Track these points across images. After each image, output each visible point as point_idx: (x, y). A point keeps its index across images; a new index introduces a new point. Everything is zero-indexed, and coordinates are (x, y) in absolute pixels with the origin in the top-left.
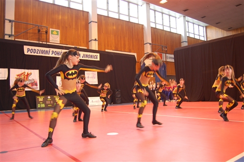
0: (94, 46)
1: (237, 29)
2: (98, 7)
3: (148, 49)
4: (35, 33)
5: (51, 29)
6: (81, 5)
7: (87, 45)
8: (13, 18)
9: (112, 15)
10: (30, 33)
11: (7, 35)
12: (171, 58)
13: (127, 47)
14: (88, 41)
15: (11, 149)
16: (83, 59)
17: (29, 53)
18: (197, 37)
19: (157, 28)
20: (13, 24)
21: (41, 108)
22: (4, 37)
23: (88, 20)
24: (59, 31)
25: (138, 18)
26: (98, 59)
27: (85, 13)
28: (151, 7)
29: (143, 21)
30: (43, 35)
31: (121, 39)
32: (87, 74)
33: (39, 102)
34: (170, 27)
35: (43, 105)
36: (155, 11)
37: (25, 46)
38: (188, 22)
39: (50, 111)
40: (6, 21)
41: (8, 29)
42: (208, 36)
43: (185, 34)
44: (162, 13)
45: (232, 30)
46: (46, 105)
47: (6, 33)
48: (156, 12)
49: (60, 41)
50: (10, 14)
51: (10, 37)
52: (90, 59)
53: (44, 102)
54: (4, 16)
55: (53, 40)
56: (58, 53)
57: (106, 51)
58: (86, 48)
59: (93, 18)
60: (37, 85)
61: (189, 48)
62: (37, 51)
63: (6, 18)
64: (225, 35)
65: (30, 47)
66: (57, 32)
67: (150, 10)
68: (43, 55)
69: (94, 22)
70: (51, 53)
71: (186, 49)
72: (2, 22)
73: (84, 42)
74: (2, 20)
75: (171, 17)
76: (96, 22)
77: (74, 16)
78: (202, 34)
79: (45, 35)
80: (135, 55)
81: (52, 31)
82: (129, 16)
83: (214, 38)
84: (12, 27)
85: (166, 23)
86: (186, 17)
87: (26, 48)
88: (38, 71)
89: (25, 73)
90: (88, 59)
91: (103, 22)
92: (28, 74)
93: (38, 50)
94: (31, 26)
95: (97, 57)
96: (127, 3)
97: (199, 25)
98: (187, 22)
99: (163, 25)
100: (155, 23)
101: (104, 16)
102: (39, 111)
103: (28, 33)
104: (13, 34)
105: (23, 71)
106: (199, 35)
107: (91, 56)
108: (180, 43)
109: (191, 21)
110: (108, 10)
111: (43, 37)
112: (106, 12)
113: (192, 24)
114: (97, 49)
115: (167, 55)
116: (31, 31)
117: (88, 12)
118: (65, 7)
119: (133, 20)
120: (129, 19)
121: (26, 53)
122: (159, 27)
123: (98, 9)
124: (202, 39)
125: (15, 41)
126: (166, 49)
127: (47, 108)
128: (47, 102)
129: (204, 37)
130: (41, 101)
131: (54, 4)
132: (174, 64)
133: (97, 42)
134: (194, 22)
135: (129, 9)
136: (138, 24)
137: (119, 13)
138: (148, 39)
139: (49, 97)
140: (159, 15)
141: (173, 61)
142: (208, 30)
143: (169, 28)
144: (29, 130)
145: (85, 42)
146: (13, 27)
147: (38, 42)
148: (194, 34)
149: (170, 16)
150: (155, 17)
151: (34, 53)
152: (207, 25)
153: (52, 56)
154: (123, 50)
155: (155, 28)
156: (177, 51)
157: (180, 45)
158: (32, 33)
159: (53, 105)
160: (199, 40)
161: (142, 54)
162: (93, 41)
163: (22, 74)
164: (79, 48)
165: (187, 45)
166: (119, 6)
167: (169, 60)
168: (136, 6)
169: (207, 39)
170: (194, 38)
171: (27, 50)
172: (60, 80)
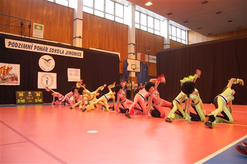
0: (78, 43)
1: (216, 35)
2: (84, 4)
3: (132, 49)
4: (18, 27)
5: (34, 24)
6: (67, 1)
7: (71, 42)
9: (97, 14)
10: (12, 26)
12: (153, 59)
13: (111, 46)
14: (72, 38)
16: (67, 55)
17: (11, 47)
18: (179, 41)
19: (141, 29)
21: (21, 104)
23: (73, 17)
24: (43, 26)
25: (123, 18)
26: (82, 57)
27: (70, 9)
28: (136, 9)
29: (128, 22)
30: (26, 29)
31: (105, 38)
32: (70, 71)
33: (19, 98)
34: (154, 29)
35: (23, 101)
36: (140, 12)
37: (6, 40)
38: (171, 25)
39: (30, 107)
42: (189, 40)
43: (168, 37)
44: (147, 15)
45: (211, 36)
46: (26, 101)
48: (141, 14)
49: (44, 36)
52: (73, 56)
53: (24, 98)
55: (36, 35)
56: (41, 49)
57: (90, 49)
58: (70, 45)
59: (78, 15)
60: (17, 79)
61: (171, 51)
62: (19, 45)
64: (205, 41)
65: (12, 41)
66: (41, 27)
67: (136, 12)
68: (25, 49)
69: (79, 19)
70: (33, 47)
71: (168, 52)
73: (68, 39)
76: (81, 20)
77: (59, 12)
78: (183, 38)
79: (28, 29)
80: (119, 54)
81: (36, 26)
82: (114, 15)
83: (195, 42)
85: (150, 25)
86: (170, 21)
87: (7, 41)
88: (19, 65)
89: (5, 67)
90: (71, 56)
91: (89, 20)
92: (8, 68)
93: (20, 44)
94: (14, 19)
95: (80, 55)
96: (113, 3)
97: (181, 29)
98: (170, 26)
99: (147, 27)
100: (140, 24)
101: (89, 14)
102: (19, 107)
103: (10, 26)
105: (3, 65)
106: (181, 39)
107: (75, 54)
108: (163, 45)
110: (93, 8)
111: (25, 31)
112: (92, 10)
114: (81, 47)
115: (150, 56)
116: (13, 24)
117: (74, 9)
118: (51, 2)
119: (118, 20)
120: (115, 19)
121: (7, 46)
122: (144, 28)
123: (84, 7)
124: (184, 42)
126: (149, 51)
127: (27, 103)
128: (28, 98)
129: (185, 40)
130: (21, 97)
132: (156, 65)
133: (81, 39)
134: (177, 26)
135: (115, 9)
136: (123, 24)
137: (104, 12)
138: (132, 39)
139: (30, 93)
140: (143, 17)
141: (155, 62)
142: (190, 35)
144: (7, 126)
145: (69, 39)
147: (20, 36)
148: (177, 38)
149: (154, 18)
150: (140, 18)
151: (16, 47)
152: (189, 29)
153: (34, 51)
154: (107, 49)
155: (140, 29)
156: (159, 53)
157: (163, 47)
158: (14, 26)
159: (34, 100)
160: (181, 43)
161: (125, 54)
162: (77, 38)
163: (2, 68)
164: (63, 45)
165: (169, 48)
166: (105, 5)
167: (151, 61)
168: (122, 6)
169: (188, 43)
170: (177, 41)
171: (8, 43)
172: (41, 76)
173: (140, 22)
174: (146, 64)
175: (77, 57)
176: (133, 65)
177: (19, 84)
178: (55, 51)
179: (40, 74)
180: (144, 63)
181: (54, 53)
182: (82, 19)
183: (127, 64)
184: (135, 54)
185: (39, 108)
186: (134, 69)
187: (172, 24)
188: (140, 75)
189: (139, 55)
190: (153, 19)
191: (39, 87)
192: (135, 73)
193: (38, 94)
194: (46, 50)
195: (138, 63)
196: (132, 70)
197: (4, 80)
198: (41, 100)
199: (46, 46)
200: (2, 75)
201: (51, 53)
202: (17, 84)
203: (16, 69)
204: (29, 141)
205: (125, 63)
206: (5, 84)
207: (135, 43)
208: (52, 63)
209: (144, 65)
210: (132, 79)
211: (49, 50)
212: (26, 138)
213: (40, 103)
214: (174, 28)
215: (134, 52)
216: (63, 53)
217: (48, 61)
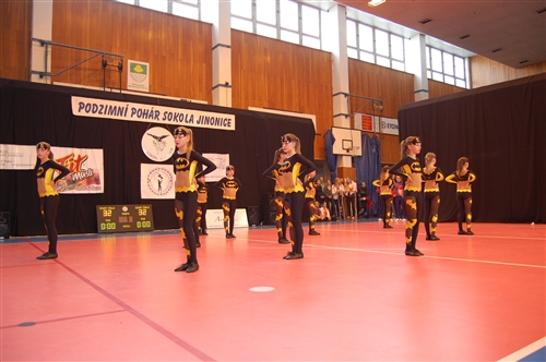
0: (224, 98)
1: (539, 64)
2: (233, 12)
3: (341, 105)
4: (97, 70)
5: (130, 61)
6: (197, 9)
7: (209, 96)
8: (48, 37)
9: (262, 31)
10: (85, 70)
11: (35, 72)
12: (391, 126)
13: (295, 101)
14: (210, 88)
15: (42, 319)
16: (200, 125)
17: (83, 113)
18: (450, 81)
19: (362, 59)
20: (50, 49)
21: (108, 233)
22: (29, 77)
23: (211, 42)
24: (148, 64)
25: (320, 38)
26: (233, 128)
27: (204, 26)
28: (348, 15)
29: (330, 45)
30: (112, 74)
31: (282, 83)
33: (104, 220)
34: (390, 58)
35: (112, 226)
36: (357, 22)
37: (73, 98)
38: (430, 47)
39: (126, 238)
40: (33, 42)
41: (39, 60)
42: (474, 79)
43: (424, 73)
44: (374, 28)
45: (527, 66)
46: (119, 225)
47: (33, 69)
48: (360, 25)
49: (150, 86)
50: (42, 28)
51: (41, 77)
52: (214, 127)
53: (114, 218)
54: (30, 33)
55: (135, 85)
56: (145, 114)
57: (250, 109)
58: (206, 103)
59: (222, 37)
60: (97, 181)
61: (432, 104)
62: (100, 108)
63: (34, 36)
64: (513, 77)
65: (86, 101)
66: (144, 67)
67: (348, 21)
68: (113, 117)
69: (223, 46)
70: (130, 112)
71: (425, 108)
72: (26, 46)
73: (200, 91)
74: (26, 41)
75: (392, 36)
76: (228, 47)
77: (180, 33)
78: (459, 73)
79: (117, 74)
80: (313, 118)
81: (133, 66)
82: (300, 33)
83: (488, 82)
84: (46, 56)
85: (382, 49)
86: (427, 37)
87: (75, 101)
88: (101, 151)
89: (73, 155)
90: (210, 126)
91: (244, 45)
92: (80, 158)
93: (102, 106)
94: (88, 55)
95: (229, 123)
96: (296, 5)
97: (454, 55)
98: (427, 49)
99: (374, 53)
100: (358, 49)
101: (245, 33)
102: (103, 239)
103: (80, 69)
104: (49, 70)
105: (69, 151)
106: (454, 77)
107: (218, 121)
108: (412, 92)
109: (438, 46)
110: (254, 20)
111: (112, 78)
113: (440, 53)
114: (230, 106)
115: (383, 119)
116: (87, 65)
117: (211, 25)
118: (162, 13)
119: (308, 43)
120: (301, 40)
121: (75, 112)
122: (367, 58)
123: (232, 19)
124: (461, 84)
125: (52, 85)
126: (381, 107)
127: (119, 231)
128: (121, 220)
129: (465, 80)
130: (108, 218)
131: (137, 7)
132: (397, 138)
133: (230, 89)
134: (444, 48)
135: (300, 18)
136: (320, 51)
137: (278, 27)
138: (342, 83)
139: (125, 209)
140: (365, 31)
141: (396, 132)
142: (475, 66)
143: (389, 60)
144: (82, 278)
145: (204, 90)
146: (49, 57)
147: (102, 89)
148: (443, 73)
149: (390, 33)
150: (358, 36)
151: (94, 112)
152: (471, 54)
153: (132, 119)
154: (285, 108)
155: (358, 60)
156: (405, 110)
157: (412, 97)
158: (89, 69)
159: (134, 224)
160: (455, 86)
161: (328, 116)
162: (220, 88)
163: (67, 157)
164: (191, 103)
165: (427, 98)
166: (278, 12)
167: (386, 131)
168: (317, 11)
169: (471, 85)
170: (443, 83)
171: (78, 106)
172: (148, 173)
173: (358, 44)
174: (375, 138)
175: (223, 128)
176: (346, 140)
177: (102, 191)
178: (175, 117)
179: (145, 168)
180: (371, 136)
181: (172, 122)
182: (229, 44)
183: (333, 140)
184: (350, 116)
185: (144, 240)
186: (348, 151)
187: (433, 44)
188: (362, 162)
189: (358, 117)
190: (386, 34)
191: (143, 196)
192: (350, 158)
193: (143, 211)
194: (157, 116)
195: (357, 137)
196: (345, 152)
197: (71, 182)
198: (147, 224)
199: (156, 108)
201: (167, 122)
202: (99, 192)
203: (94, 159)
204: (127, 308)
205: (328, 137)
206: (75, 192)
207: (347, 92)
208: (170, 144)
209: (371, 141)
210: (344, 171)
211: (161, 116)
212: (121, 304)
213: (147, 230)
214: (436, 54)
215: (347, 113)
216: (191, 120)
217: (160, 139)
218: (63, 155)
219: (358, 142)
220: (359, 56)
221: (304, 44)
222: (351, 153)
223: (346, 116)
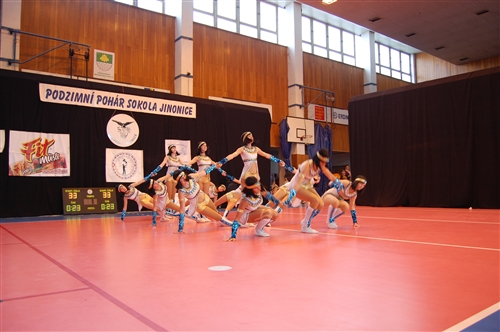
0: (186, 87)
1: (477, 62)
2: (195, 7)
3: (296, 96)
4: (64, 58)
5: (96, 51)
6: (161, 3)
7: (172, 86)
8: (17, 26)
9: (223, 25)
10: (52, 58)
11: (4, 60)
12: (342, 116)
13: (253, 91)
14: (172, 78)
15: (8, 297)
16: (163, 113)
17: (50, 100)
18: (396, 75)
19: (315, 53)
20: (18, 38)
21: (73, 214)
23: (174, 34)
24: (113, 54)
25: (276, 33)
26: (194, 116)
27: (167, 19)
28: (304, 12)
29: (286, 40)
30: (79, 62)
31: (241, 75)
33: (69, 202)
34: (342, 53)
35: (77, 208)
36: (312, 19)
37: (41, 85)
38: (379, 43)
39: (91, 220)
40: (2, 31)
41: (8, 48)
42: (419, 74)
43: (373, 68)
44: (327, 24)
45: (467, 63)
46: (84, 207)
47: (2, 56)
48: (314, 22)
49: (115, 75)
50: (11, 17)
51: (10, 64)
52: (176, 115)
53: (79, 201)
54: (1, 22)
55: (100, 74)
56: (110, 101)
57: (210, 98)
58: (168, 92)
59: (184, 30)
60: (64, 166)
61: (380, 97)
62: (66, 95)
63: (4, 24)
64: (454, 73)
65: (53, 87)
66: (110, 57)
67: (303, 18)
68: (79, 104)
69: (185, 38)
70: (95, 99)
71: (373, 100)
73: (163, 80)
75: (344, 32)
76: (190, 39)
77: (145, 24)
78: (406, 69)
79: (84, 63)
80: (270, 108)
81: (99, 55)
82: (258, 28)
83: (432, 77)
84: (15, 44)
85: (335, 44)
86: (376, 33)
87: (43, 88)
88: (68, 136)
89: (40, 139)
90: (172, 114)
91: (205, 38)
92: (47, 143)
93: (69, 93)
94: (56, 44)
95: (190, 111)
97: (401, 52)
98: (376, 45)
99: (327, 48)
100: (312, 44)
101: (207, 26)
102: (69, 221)
103: (48, 57)
104: (17, 58)
105: (36, 135)
106: (400, 71)
107: (179, 109)
108: (362, 85)
109: (386, 43)
110: (214, 14)
111: (79, 67)
112: (212, 18)
113: (387, 49)
114: (191, 95)
115: (335, 110)
116: (55, 53)
117: (174, 18)
119: (266, 37)
120: (259, 35)
121: (43, 98)
122: (320, 53)
123: (195, 13)
124: (407, 79)
125: (20, 72)
126: (333, 99)
127: (84, 213)
128: (86, 202)
129: (410, 75)
130: (73, 200)
132: (347, 128)
133: (191, 80)
134: (392, 45)
135: (258, 14)
136: (277, 45)
137: (238, 21)
138: (297, 76)
139: (90, 191)
140: (319, 28)
141: (346, 122)
142: (419, 62)
143: (340, 56)
144: (48, 257)
145: (167, 80)
146: (18, 45)
147: (69, 77)
148: (390, 68)
149: (342, 30)
150: (312, 31)
151: (61, 99)
152: (416, 51)
153: (97, 106)
154: (244, 98)
155: (312, 54)
156: (355, 102)
157: (362, 90)
158: (56, 58)
159: (98, 206)
160: (401, 80)
161: (283, 107)
162: (182, 78)
163: (34, 142)
164: (154, 91)
165: (375, 91)
166: (238, 7)
167: (337, 121)
168: (274, 8)
169: (416, 80)
170: (391, 77)
171: (45, 93)
172: (113, 157)
173: (312, 39)
174: (326, 128)
175: (184, 116)
176: (300, 129)
177: (68, 174)
178: (139, 105)
179: (110, 153)
180: (323, 125)
181: (136, 110)
182: (192, 37)
183: (287, 129)
184: (304, 106)
185: (108, 221)
186: (302, 139)
187: (381, 41)
189: (312, 108)
190: (339, 31)
191: (108, 180)
192: (303, 146)
193: (107, 194)
194: (121, 104)
195: (310, 126)
196: (299, 140)
197: (39, 166)
198: (112, 206)
199: (121, 96)
200: (34, 156)
201: (131, 109)
202: (65, 175)
203: (61, 144)
204: (92, 286)
205: (284, 126)
206: (42, 175)
207: (302, 84)
208: (134, 131)
209: (323, 129)
210: (298, 158)
211: (126, 104)
212: (85, 282)
213: (110, 212)
214: (384, 50)
215: (301, 104)
216: (155, 108)
217: (125, 125)
218: (30, 140)
219: (311, 131)
220: (313, 50)
221: (262, 38)
222: (304, 141)
223: (301, 106)
